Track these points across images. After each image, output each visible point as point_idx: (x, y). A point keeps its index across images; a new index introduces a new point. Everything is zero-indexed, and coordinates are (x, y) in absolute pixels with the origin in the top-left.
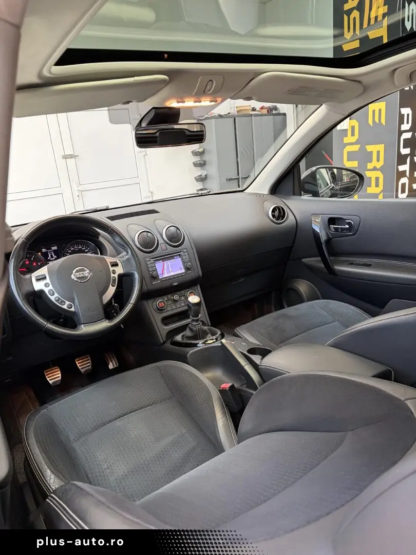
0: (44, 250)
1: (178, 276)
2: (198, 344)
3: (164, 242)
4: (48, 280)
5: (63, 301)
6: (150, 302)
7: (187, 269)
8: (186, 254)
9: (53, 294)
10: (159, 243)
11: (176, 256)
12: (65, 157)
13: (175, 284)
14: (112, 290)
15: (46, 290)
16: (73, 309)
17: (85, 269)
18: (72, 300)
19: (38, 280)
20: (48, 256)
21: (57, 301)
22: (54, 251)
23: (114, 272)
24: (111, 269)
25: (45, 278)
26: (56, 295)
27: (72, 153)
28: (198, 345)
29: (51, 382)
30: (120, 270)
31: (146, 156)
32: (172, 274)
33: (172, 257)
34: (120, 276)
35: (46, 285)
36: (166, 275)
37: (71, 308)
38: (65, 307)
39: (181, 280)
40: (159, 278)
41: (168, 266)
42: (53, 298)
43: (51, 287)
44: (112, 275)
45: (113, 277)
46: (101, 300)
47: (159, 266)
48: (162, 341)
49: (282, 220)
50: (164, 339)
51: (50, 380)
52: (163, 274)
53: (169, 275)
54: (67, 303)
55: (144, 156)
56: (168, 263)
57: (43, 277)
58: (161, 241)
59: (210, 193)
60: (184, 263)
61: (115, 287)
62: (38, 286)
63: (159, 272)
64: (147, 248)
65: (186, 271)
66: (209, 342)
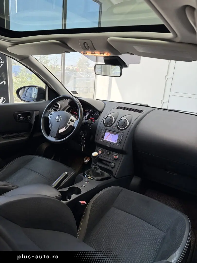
0: (87, 110)
1: (111, 143)
6: (98, 148)
7: (119, 143)
8: (122, 135)
10: (114, 124)
11: (118, 134)
13: (108, 146)
14: (64, 129)
15: (50, 118)
16: (51, 129)
17: (61, 117)
21: (49, 124)
22: (90, 112)
23: (69, 123)
24: (69, 121)
26: (50, 122)
30: (72, 124)
32: (110, 141)
33: (115, 134)
34: (71, 126)
36: (107, 140)
38: (50, 127)
39: (112, 146)
40: (103, 139)
41: (110, 137)
46: (58, 131)
47: (107, 134)
56: (112, 135)
57: (52, 114)
58: (115, 124)
60: (118, 139)
61: (66, 129)
62: (50, 116)
63: (105, 137)
64: (107, 124)
65: (117, 143)
66: (89, 178)
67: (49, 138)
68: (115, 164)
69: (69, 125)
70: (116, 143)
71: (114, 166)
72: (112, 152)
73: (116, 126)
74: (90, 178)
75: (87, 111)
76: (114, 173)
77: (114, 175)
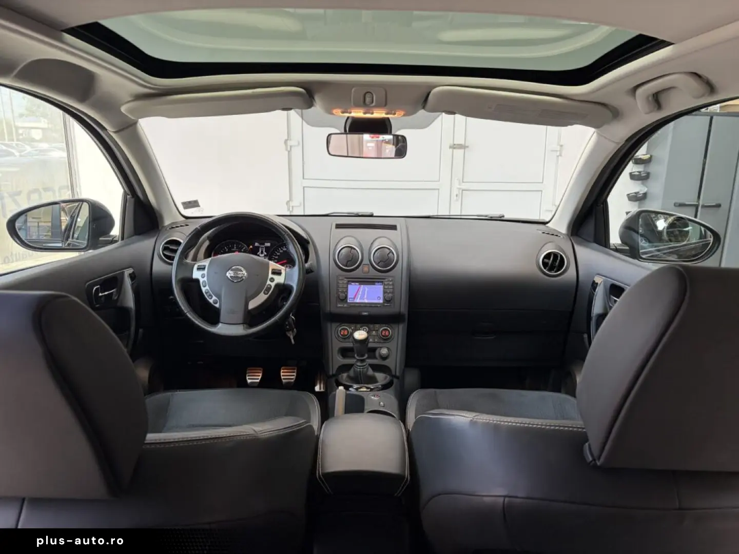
1: (371, 305)
2: (351, 387)
3: (369, 263)
4: (205, 272)
5: (210, 295)
6: (334, 325)
7: (386, 301)
8: (391, 283)
9: (205, 287)
10: (363, 263)
11: (378, 282)
12: (454, 147)
13: (365, 314)
14: (262, 298)
15: (201, 280)
16: (217, 305)
17: (242, 269)
18: (219, 296)
19: (199, 269)
20: (259, 251)
21: (206, 293)
22: (266, 248)
23: (272, 280)
24: (270, 276)
25: (204, 269)
26: (207, 287)
27: (462, 142)
28: (350, 389)
29: (249, 381)
30: (280, 279)
31: (560, 157)
32: (366, 301)
33: (373, 283)
34: (277, 285)
35: (203, 276)
36: (358, 300)
37: (216, 303)
38: (211, 301)
39: (374, 311)
40: (347, 302)
41: (364, 291)
42: (204, 289)
43: (205, 279)
44: (269, 282)
45: (269, 285)
46: (247, 304)
47: (352, 289)
48: (331, 373)
49: (556, 272)
50: (334, 372)
51: (249, 379)
52: (354, 298)
53: (362, 301)
54: (214, 298)
55: (558, 156)
56: (365, 288)
57: (203, 267)
58: (366, 261)
59: (502, 218)
60: (385, 292)
61: (266, 296)
62: (196, 274)
63: (350, 295)
64: (346, 266)
65: (384, 303)
66: (362, 390)
67: (221, 329)
68: (388, 349)
69: (273, 284)
70: (381, 301)
71: (387, 355)
72: (371, 326)
73: (371, 267)
74: (365, 389)
75: (258, 248)
76: (392, 367)
77: (393, 373)
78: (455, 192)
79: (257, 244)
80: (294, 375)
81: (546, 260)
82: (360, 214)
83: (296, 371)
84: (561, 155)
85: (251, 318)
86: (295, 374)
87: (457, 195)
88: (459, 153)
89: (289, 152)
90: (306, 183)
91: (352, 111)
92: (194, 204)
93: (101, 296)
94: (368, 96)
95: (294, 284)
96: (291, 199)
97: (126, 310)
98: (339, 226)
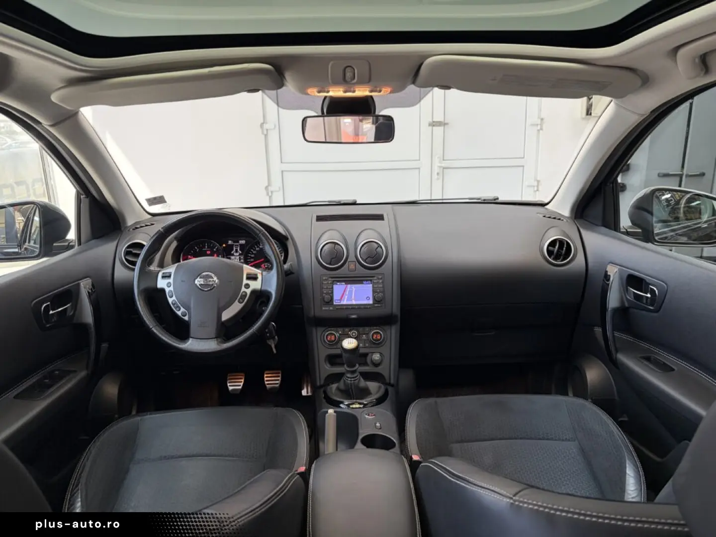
1: (359, 307)
2: (342, 403)
3: (355, 260)
4: (171, 280)
5: (178, 307)
6: (320, 330)
7: (376, 301)
8: (381, 281)
9: (171, 297)
10: (349, 260)
11: (367, 281)
12: (433, 124)
13: (354, 316)
14: (236, 308)
15: (167, 290)
16: (186, 318)
18: (187, 308)
19: (163, 277)
20: (233, 250)
21: (173, 304)
22: (241, 245)
23: (247, 286)
24: (245, 281)
25: (169, 277)
26: (174, 298)
27: (441, 119)
28: (342, 405)
29: (231, 388)
30: (256, 285)
31: (541, 131)
32: (354, 302)
33: (360, 282)
34: (254, 292)
35: (169, 285)
36: (345, 302)
37: (185, 316)
38: (179, 313)
39: (363, 313)
40: (333, 304)
41: (351, 292)
42: (170, 300)
43: (171, 288)
44: (243, 289)
45: (244, 292)
46: (219, 316)
47: (338, 289)
48: (318, 384)
49: (562, 261)
50: (322, 382)
51: (230, 386)
52: (340, 300)
53: (349, 303)
54: (182, 309)
55: (538, 130)
56: (353, 288)
57: (168, 275)
58: (352, 258)
59: (497, 201)
60: (374, 292)
61: (242, 305)
62: (161, 283)
63: (336, 296)
64: (330, 264)
65: (374, 304)
66: (354, 406)
67: (191, 345)
68: (381, 354)
69: (248, 291)
70: (371, 302)
71: (379, 361)
72: (361, 329)
73: (357, 264)
74: (358, 406)
75: (232, 246)
76: (386, 374)
77: (388, 381)
78: (436, 170)
79: (230, 242)
80: (278, 380)
81: (551, 248)
82: (342, 202)
83: (280, 375)
84: (541, 129)
85: (226, 331)
86: (279, 378)
87: (438, 174)
88: (438, 130)
89: (266, 136)
90: (285, 167)
91: (331, 89)
92: (160, 200)
93: (52, 314)
94: (348, 70)
95: (272, 288)
96: (269, 184)
97: (84, 327)
98: (320, 218)
